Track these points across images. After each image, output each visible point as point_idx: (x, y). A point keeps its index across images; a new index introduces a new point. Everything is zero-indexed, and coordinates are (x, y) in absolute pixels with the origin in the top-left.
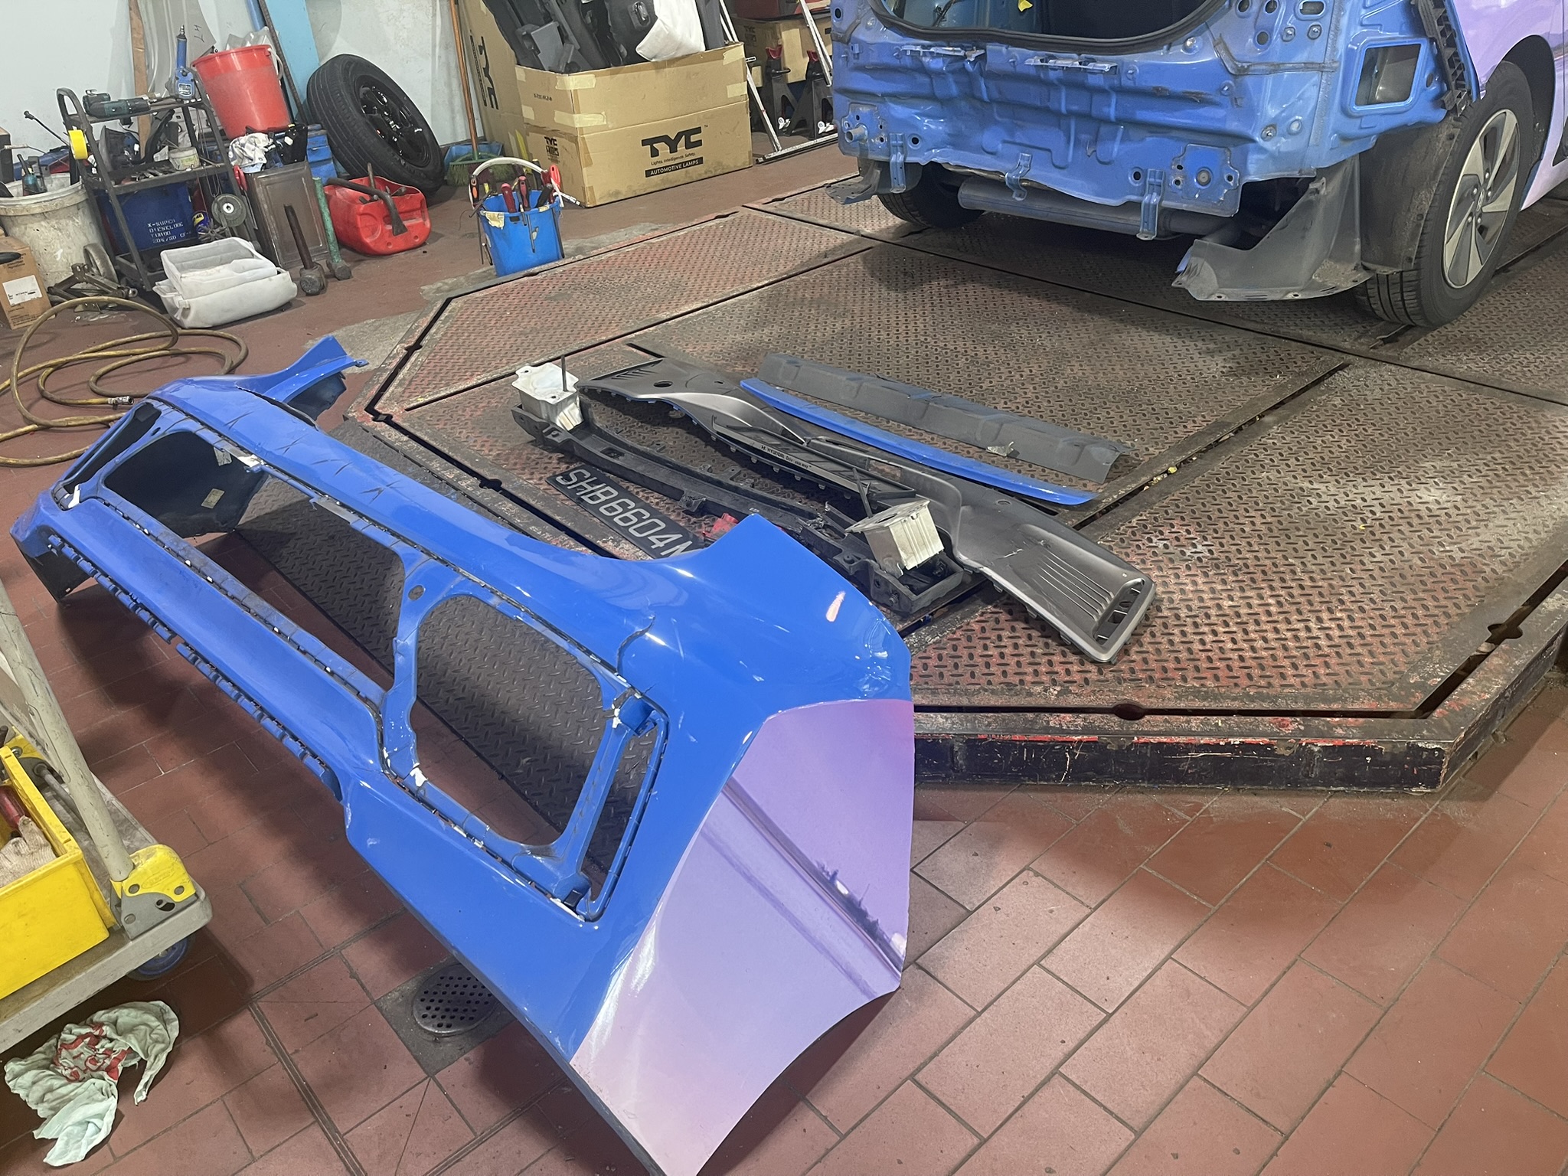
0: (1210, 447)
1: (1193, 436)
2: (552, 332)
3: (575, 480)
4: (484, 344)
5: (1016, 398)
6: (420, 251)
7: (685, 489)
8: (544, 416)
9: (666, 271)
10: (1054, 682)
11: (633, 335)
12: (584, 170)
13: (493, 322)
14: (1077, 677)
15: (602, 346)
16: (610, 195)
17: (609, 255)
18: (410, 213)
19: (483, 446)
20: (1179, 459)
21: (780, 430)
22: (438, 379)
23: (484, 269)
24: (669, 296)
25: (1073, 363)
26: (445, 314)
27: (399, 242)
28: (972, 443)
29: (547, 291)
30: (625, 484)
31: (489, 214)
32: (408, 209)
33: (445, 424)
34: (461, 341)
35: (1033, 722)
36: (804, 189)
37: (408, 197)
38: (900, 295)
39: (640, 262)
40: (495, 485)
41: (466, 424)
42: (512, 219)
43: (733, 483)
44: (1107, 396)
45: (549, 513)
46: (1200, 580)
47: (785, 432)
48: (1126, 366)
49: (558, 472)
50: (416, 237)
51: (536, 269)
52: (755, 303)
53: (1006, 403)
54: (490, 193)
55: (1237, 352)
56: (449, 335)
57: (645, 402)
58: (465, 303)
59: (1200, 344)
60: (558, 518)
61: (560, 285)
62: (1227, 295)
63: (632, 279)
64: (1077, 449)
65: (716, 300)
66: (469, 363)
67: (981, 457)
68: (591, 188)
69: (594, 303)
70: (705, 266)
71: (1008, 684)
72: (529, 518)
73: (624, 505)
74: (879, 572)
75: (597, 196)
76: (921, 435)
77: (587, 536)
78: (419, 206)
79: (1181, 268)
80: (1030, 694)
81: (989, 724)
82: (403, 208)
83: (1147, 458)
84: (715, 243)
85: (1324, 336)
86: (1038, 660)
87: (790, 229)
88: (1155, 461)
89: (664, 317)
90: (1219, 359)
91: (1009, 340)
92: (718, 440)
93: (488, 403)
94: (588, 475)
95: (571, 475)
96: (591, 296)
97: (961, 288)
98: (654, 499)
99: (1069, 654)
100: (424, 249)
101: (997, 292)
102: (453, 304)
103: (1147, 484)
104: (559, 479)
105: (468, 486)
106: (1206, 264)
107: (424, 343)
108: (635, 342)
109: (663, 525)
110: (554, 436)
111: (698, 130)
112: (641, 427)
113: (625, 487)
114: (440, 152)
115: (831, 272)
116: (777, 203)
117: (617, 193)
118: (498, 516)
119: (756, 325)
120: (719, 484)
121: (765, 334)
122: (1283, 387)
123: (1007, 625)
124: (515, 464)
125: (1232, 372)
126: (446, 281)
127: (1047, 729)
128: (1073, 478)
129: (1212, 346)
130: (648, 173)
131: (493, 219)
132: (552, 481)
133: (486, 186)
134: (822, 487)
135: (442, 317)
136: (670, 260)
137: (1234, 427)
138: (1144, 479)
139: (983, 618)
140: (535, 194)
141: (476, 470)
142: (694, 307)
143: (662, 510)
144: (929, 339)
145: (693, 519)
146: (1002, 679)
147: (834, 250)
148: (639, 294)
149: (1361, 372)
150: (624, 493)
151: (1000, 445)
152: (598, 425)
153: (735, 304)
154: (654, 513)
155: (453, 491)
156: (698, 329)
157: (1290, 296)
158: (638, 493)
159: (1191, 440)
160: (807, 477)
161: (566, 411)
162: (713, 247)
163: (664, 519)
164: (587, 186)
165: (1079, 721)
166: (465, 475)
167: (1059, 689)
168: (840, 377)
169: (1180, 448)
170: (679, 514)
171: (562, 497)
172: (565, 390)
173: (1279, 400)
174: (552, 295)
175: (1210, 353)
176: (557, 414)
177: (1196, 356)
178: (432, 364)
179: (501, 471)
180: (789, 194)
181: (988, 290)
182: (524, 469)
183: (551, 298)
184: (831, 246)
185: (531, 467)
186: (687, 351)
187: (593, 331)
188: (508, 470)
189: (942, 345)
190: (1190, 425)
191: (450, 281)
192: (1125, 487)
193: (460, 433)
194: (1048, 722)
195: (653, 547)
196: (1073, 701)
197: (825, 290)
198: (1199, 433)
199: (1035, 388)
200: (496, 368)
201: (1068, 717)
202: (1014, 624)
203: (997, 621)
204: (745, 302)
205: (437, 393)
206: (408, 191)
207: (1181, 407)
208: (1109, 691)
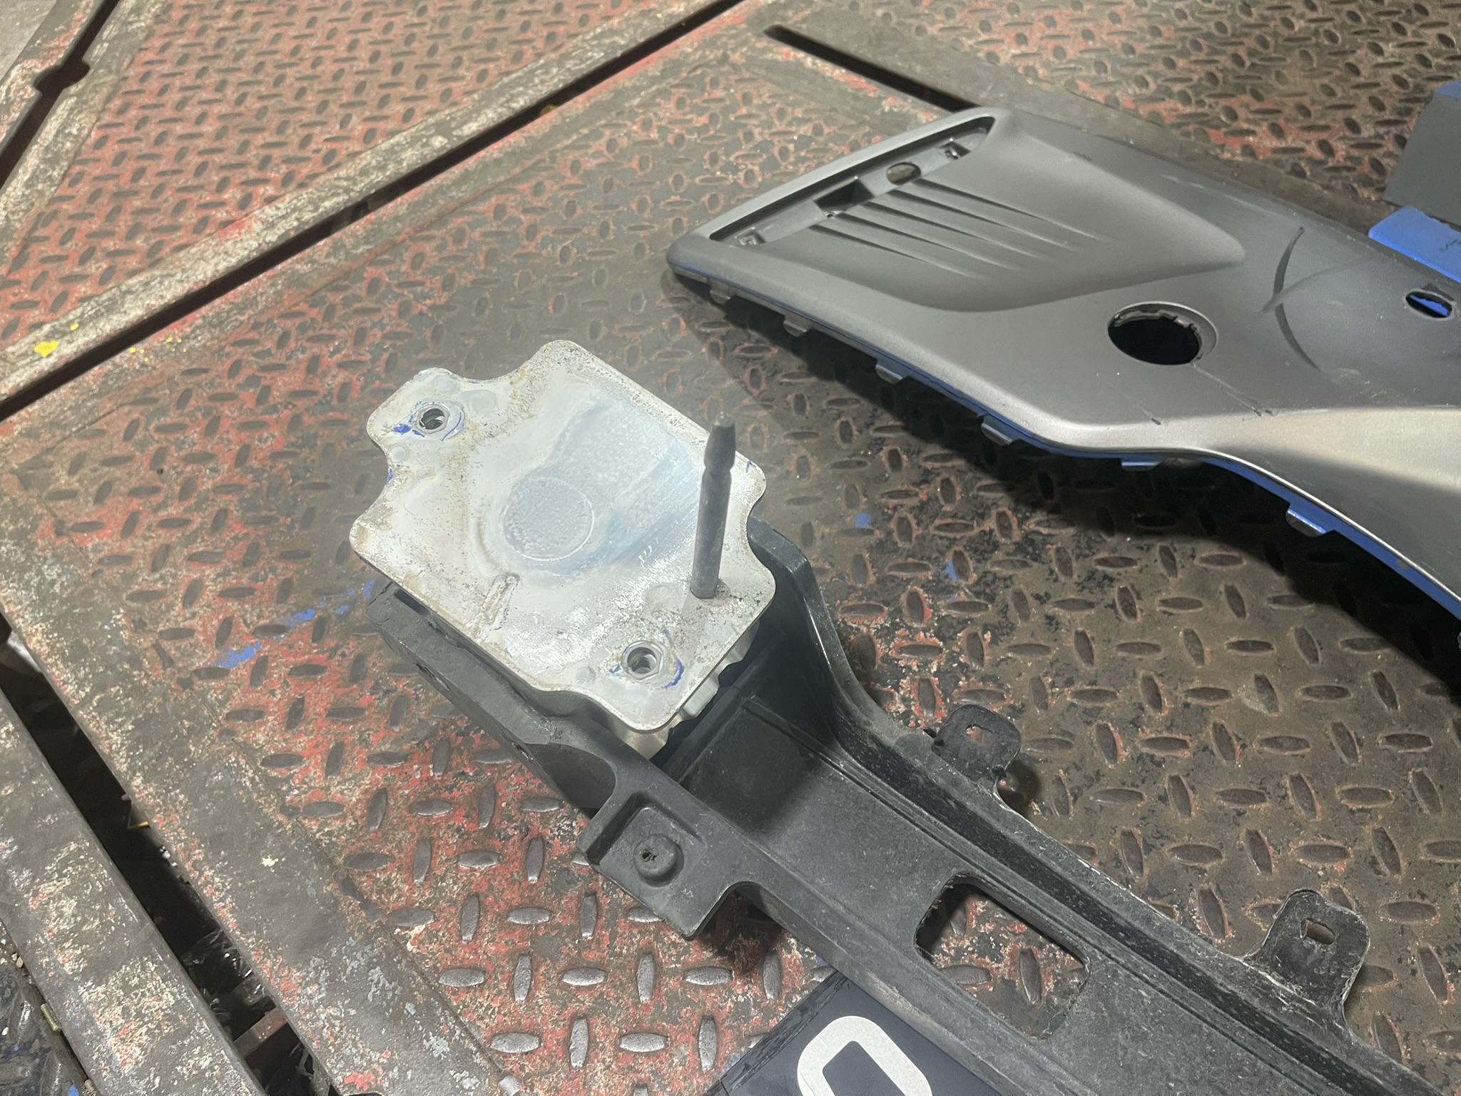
15: (686, 44)
22: (127, 224)
107: (97, 51)
108: (793, 23)
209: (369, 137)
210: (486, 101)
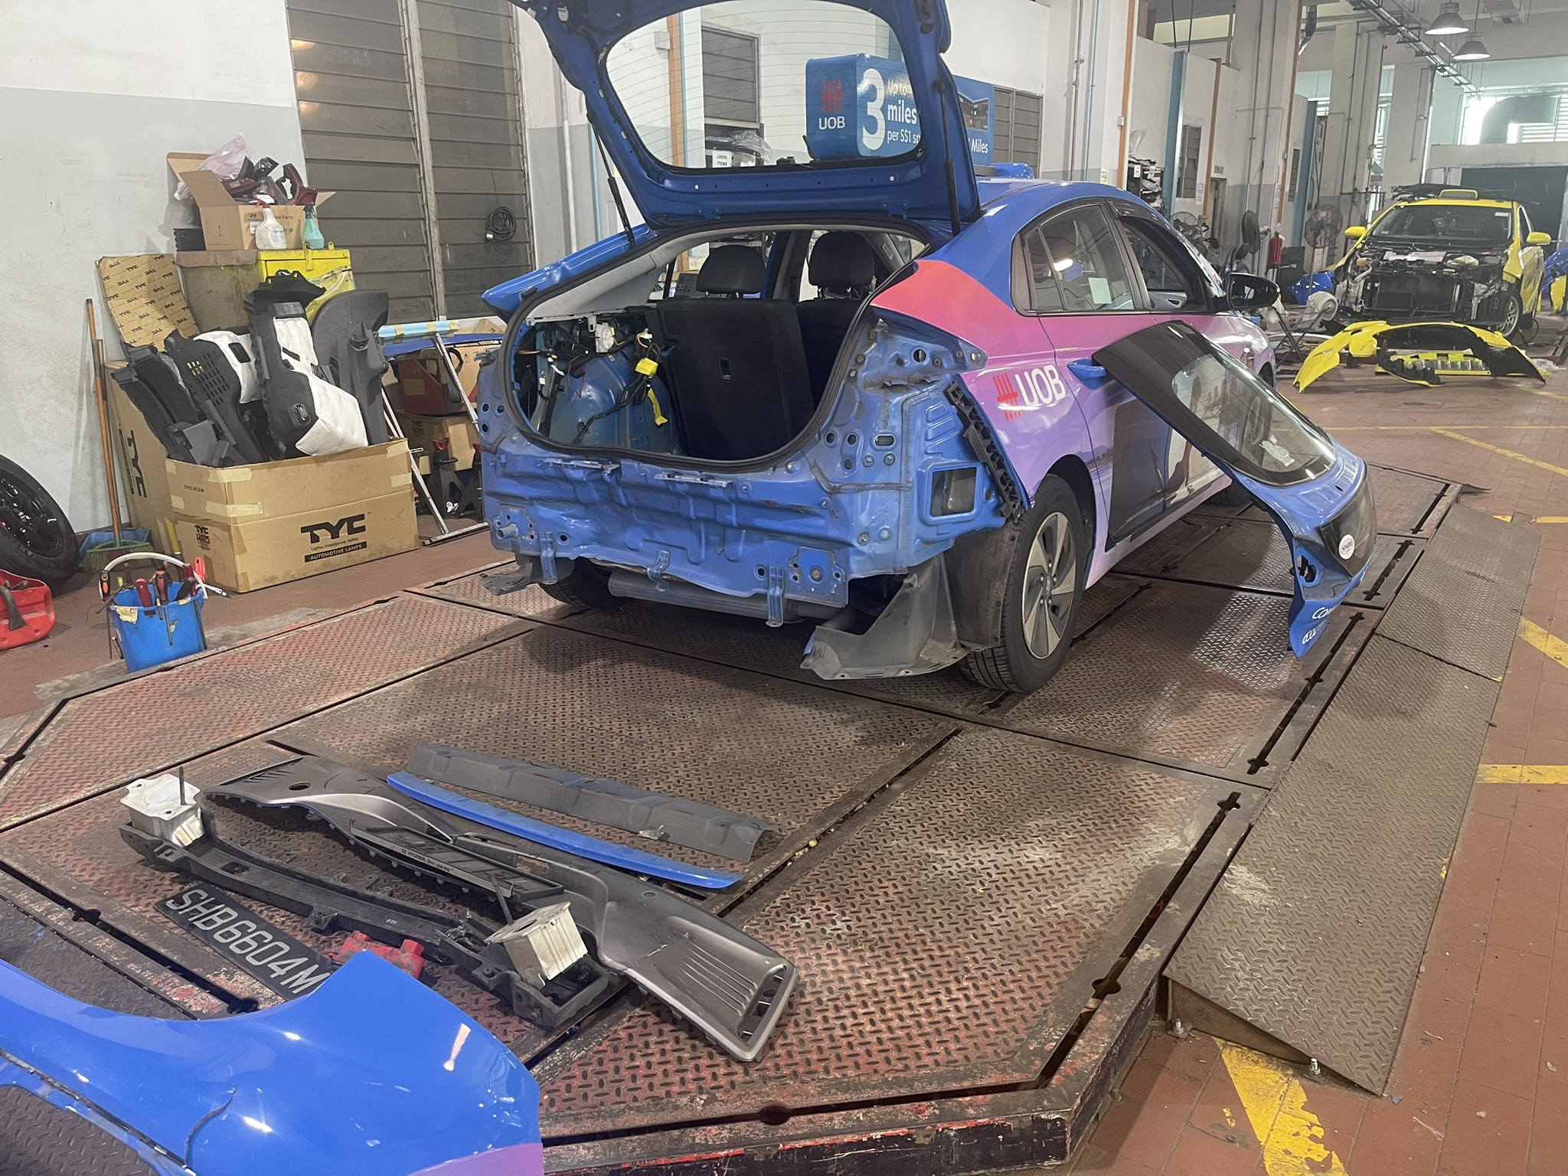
0: (846, 817)
1: (831, 807)
2: (181, 732)
3: (188, 902)
4: (100, 750)
5: (668, 777)
6: (40, 645)
7: (314, 905)
8: (157, 832)
9: (317, 660)
10: (701, 1090)
11: (275, 731)
12: (237, 557)
13: (114, 724)
14: (723, 1081)
15: (238, 745)
16: (266, 581)
17: (257, 645)
18: (31, 607)
19: (83, 870)
20: (818, 832)
21: (426, 828)
22: (39, 793)
23: (114, 663)
24: (319, 687)
25: (722, 739)
26: (58, 717)
27: (18, 636)
28: (625, 827)
29: (182, 686)
30: (246, 903)
31: (119, 609)
32: (28, 602)
33: (41, 847)
34: (72, 748)
35: (679, 1140)
36: (468, 573)
37: (30, 590)
38: (558, 676)
39: (291, 651)
40: (92, 917)
41: (66, 845)
42: (146, 613)
43: (369, 893)
44: (753, 770)
45: (153, 945)
46: (840, 959)
47: (431, 831)
48: (770, 740)
49: (170, 894)
50: (37, 631)
51: (172, 663)
52: (410, 691)
53: (658, 783)
54: (123, 587)
55: (867, 721)
56: (59, 741)
57: (277, 807)
58: (84, 704)
59: (835, 715)
60: (163, 951)
61: (198, 679)
62: (848, 673)
63: (280, 670)
64: (722, 830)
65: (368, 689)
66: (78, 774)
67: (632, 842)
68: (245, 575)
69: (235, 698)
70: (360, 653)
71: (654, 1098)
72: (127, 955)
73: (244, 929)
74: (520, 984)
75: (251, 581)
76: (574, 822)
77: (195, 970)
78: (42, 598)
79: (808, 650)
80: (676, 1107)
81: (634, 1149)
82: (23, 602)
83: (789, 832)
84: (372, 629)
85: (940, 703)
86: (685, 1066)
87: (451, 613)
88: (798, 835)
89: (310, 708)
90: (852, 728)
91: (662, 718)
92: (356, 844)
93: (96, 818)
94: (205, 895)
95: (185, 897)
96: (232, 690)
97: (618, 668)
98: (279, 918)
99: (716, 1056)
100: (46, 642)
101: (652, 670)
102: (69, 706)
103: (790, 860)
104: (169, 903)
105: (59, 920)
106: (828, 647)
107: (28, 752)
108: (276, 739)
109: (287, 948)
110: (167, 855)
111: (361, 517)
112: (274, 834)
113: (247, 906)
114: (76, 542)
115: (490, 655)
116: (439, 587)
117: (273, 578)
118: (91, 954)
119: (409, 713)
120: (354, 894)
121: (419, 722)
122: (907, 754)
123: (652, 1029)
124: (119, 889)
125: (864, 742)
126: (67, 677)
127: (693, 1148)
128: (722, 859)
129: (845, 716)
130: (308, 559)
131: (125, 614)
132: (162, 907)
133: (120, 581)
134: (465, 890)
135: (54, 722)
136: (323, 649)
137: (866, 796)
138: (787, 855)
139: (630, 1024)
140: (177, 585)
141: (71, 900)
142: (345, 697)
143: (288, 930)
144: (585, 720)
145: (324, 938)
146: (649, 1093)
147: (496, 631)
148: (286, 686)
149: (972, 736)
150: (245, 913)
151: (651, 828)
152: (220, 837)
153: (388, 692)
154: (278, 935)
155: (41, 927)
156: (348, 720)
157: (902, 673)
158: (261, 912)
159: (829, 811)
160: (449, 880)
161: (184, 825)
162: (370, 634)
163: (289, 941)
164: (239, 572)
165: (725, 1133)
166: (57, 907)
167: (705, 1097)
168: (492, 767)
169: (820, 820)
170: (307, 933)
171: (171, 924)
172: (183, 803)
173: (905, 767)
174: (187, 691)
175: (844, 723)
176: (173, 829)
177: (832, 727)
178: (34, 777)
179: (101, 899)
180: (452, 577)
181: (643, 669)
182: (128, 895)
183: (185, 695)
184: (492, 628)
185: (137, 890)
186: (333, 745)
187: (229, 730)
188: (109, 897)
189: (598, 726)
190: (828, 796)
191: (71, 677)
192: (769, 865)
193: (57, 856)
194: (694, 1138)
195: (272, 976)
196: (720, 1110)
197: (484, 674)
198: (836, 804)
199: (686, 766)
200: (110, 776)
201: (714, 1129)
202: (662, 1026)
203: (645, 1025)
204: (400, 689)
205: (35, 810)
206: (31, 585)
207: (819, 778)
208: (755, 1093)
209: (125, 771)
210: (167, 761)
